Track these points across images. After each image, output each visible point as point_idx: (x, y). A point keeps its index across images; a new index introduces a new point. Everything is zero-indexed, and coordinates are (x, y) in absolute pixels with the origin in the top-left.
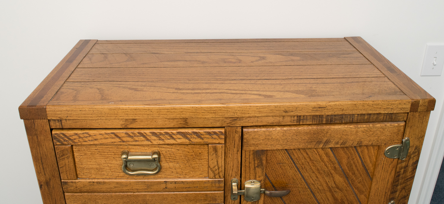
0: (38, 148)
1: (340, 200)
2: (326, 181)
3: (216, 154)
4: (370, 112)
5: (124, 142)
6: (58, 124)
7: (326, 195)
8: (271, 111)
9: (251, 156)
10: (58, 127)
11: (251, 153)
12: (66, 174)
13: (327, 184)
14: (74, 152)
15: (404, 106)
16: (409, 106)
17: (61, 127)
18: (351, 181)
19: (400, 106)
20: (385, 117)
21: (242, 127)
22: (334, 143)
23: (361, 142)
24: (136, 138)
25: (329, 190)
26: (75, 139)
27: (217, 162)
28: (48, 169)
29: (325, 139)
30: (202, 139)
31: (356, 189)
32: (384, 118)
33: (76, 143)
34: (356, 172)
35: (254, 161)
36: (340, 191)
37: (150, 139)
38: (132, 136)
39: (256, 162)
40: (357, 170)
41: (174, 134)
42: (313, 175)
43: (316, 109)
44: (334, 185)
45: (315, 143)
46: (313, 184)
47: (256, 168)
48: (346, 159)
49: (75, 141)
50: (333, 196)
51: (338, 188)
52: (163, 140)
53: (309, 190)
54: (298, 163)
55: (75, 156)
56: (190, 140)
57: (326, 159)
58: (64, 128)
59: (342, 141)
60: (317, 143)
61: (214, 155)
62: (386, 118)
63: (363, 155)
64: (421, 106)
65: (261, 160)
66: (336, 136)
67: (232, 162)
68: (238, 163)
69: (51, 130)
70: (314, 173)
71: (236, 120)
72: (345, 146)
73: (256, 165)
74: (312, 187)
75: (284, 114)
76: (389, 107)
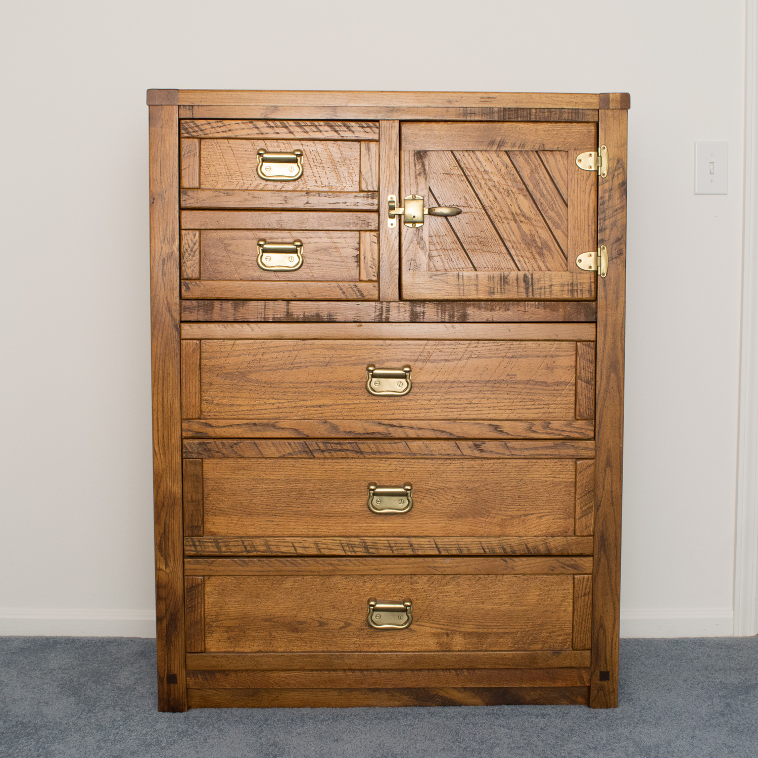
0: (160, 143)
1: (529, 236)
2: (507, 204)
3: (369, 155)
4: (550, 106)
5: (262, 134)
6: (188, 112)
7: (510, 227)
8: (432, 101)
9: (412, 159)
10: (188, 116)
11: (412, 154)
12: (189, 178)
13: (509, 208)
14: (202, 149)
15: (591, 100)
16: (596, 100)
17: (191, 117)
18: (541, 206)
19: (586, 100)
20: (570, 115)
21: (401, 121)
22: (510, 144)
23: (544, 145)
24: (277, 130)
25: (512, 218)
26: (206, 129)
27: (371, 166)
28: (165, 175)
29: (498, 139)
30: (353, 132)
31: (549, 219)
32: (568, 117)
33: (207, 134)
34: (545, 192)
35: (415, 165)
36: (527, 221)
37: (292, 131)
38: (273, 127)
39: (418, 168)
40: (546, 188)
41: (321, 125)
42: (489, 194)
43: (484, 100)
44: (519, 212)
45: (487, 143)
46: (491, 208)
47: (418, 177)
48: (529, 171)
49: (206, 132)
50: (519, 227)
51: (524, 216)
52: (307, 132)
53: (486, 217)
54: (469, 174)
55: (202, 156)
56: (339, 134)
57: (503, 170)
58: (194, 117)
59: (520, 142)
60: (489, 144)
61: (367, 156)
62: (572, 116)
63: (550, 167)
64: (612, 100)
65: (423, 165)
66: (512, 135)
67: (388, 169)
68: (396, 170)
69: (180, 120)
70: (491, 190)
71: (392, 111)
72: (524, 150)
73: (418, 172)
74: (490, 212)
75: (448, 105)
76: (572, 100)
